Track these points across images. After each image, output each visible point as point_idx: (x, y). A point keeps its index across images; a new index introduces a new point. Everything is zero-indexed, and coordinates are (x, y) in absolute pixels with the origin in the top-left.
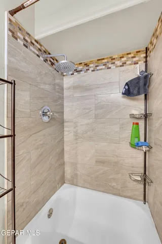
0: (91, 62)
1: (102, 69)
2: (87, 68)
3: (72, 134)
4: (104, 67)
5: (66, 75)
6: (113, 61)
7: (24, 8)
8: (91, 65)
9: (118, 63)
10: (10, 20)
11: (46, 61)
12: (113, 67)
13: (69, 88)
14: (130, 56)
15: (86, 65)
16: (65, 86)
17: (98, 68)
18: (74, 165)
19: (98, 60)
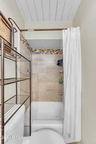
0: (45, 50)
1: (49, 54)
2: (43, 52)
3: (36, 80)
4: (50, 53)
5: (33, 54)
6: (54, 51)
7: (27, 31)
8: (45, 51)
9: (55, 52)
10: (20, 33)
11: (28, 48)
12: (53, 54)
13: (35, 60)
14: (59, 51)
15: (43, 51)
16: (33, 58)
17: (48, 53)
18: (37, 93)
19: (48, 50)
